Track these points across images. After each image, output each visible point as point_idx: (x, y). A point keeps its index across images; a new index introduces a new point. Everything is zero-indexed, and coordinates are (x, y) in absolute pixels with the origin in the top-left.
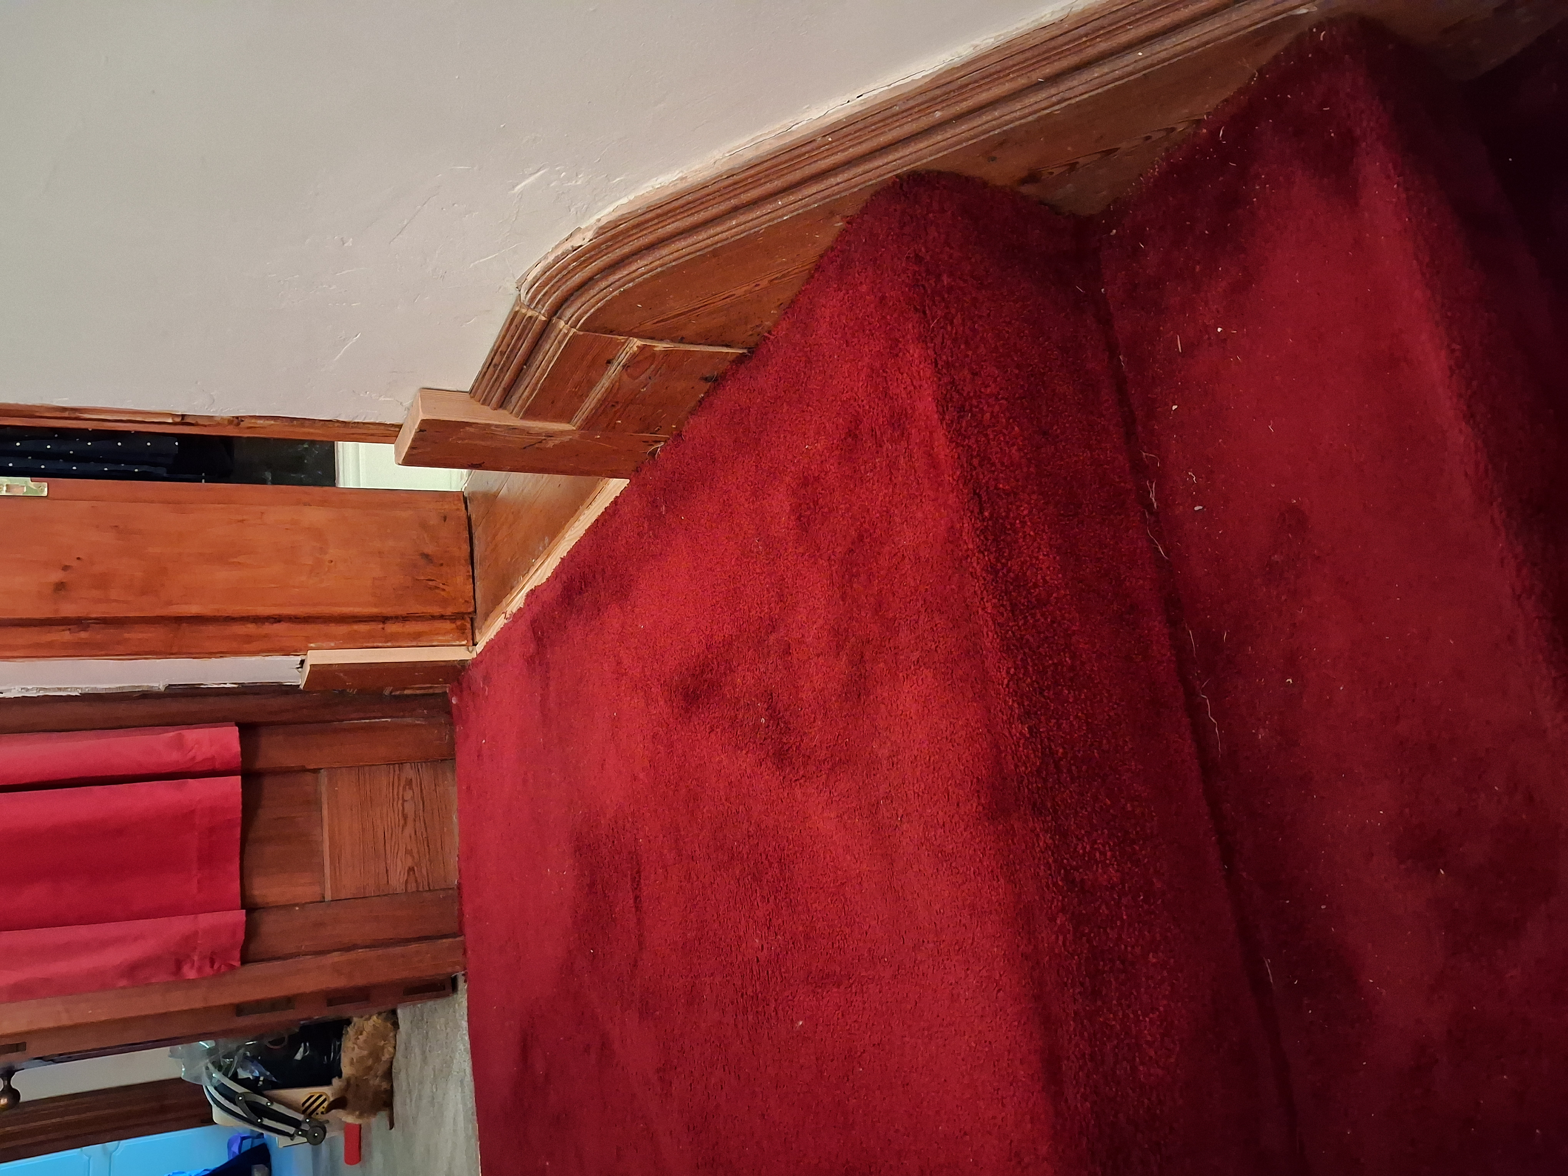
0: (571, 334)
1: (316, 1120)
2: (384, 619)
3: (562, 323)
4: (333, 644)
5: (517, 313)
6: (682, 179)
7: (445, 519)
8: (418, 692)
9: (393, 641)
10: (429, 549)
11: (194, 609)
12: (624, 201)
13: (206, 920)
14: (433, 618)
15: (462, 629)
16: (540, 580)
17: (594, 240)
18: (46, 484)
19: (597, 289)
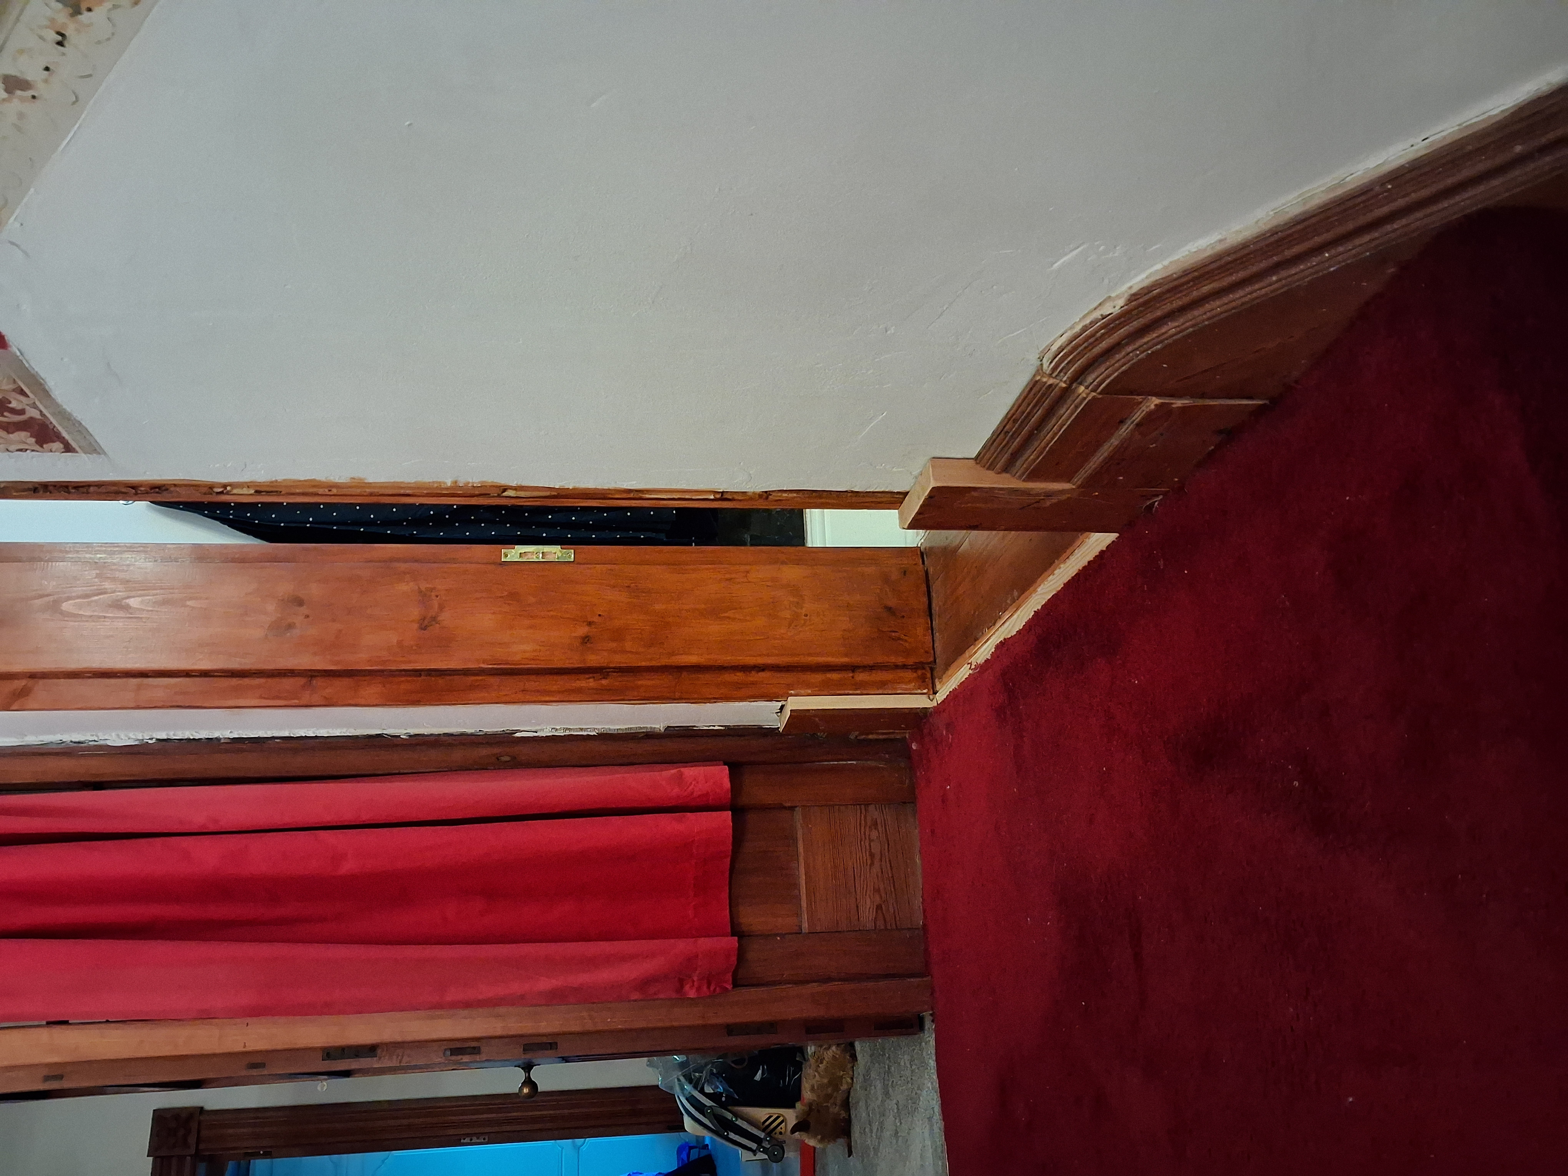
0: (1089, 398)
1: (776, 1140)
2: (853, 668)
3: (1082, 388)
4: (810, 691)
5: (1037, 382)
6: (1220, 241)
7: (905, 573)
8: (881, 737)
9: (861, 689)
10: (892, 602)
11: (693, 659)
12: (1157, 267)
13: (705, 944)
14: (897, 667)
15: (923, 679)
16: (1010, 632)
17: (1126, 307)
18: (573, 551)
19: (1123, 353)
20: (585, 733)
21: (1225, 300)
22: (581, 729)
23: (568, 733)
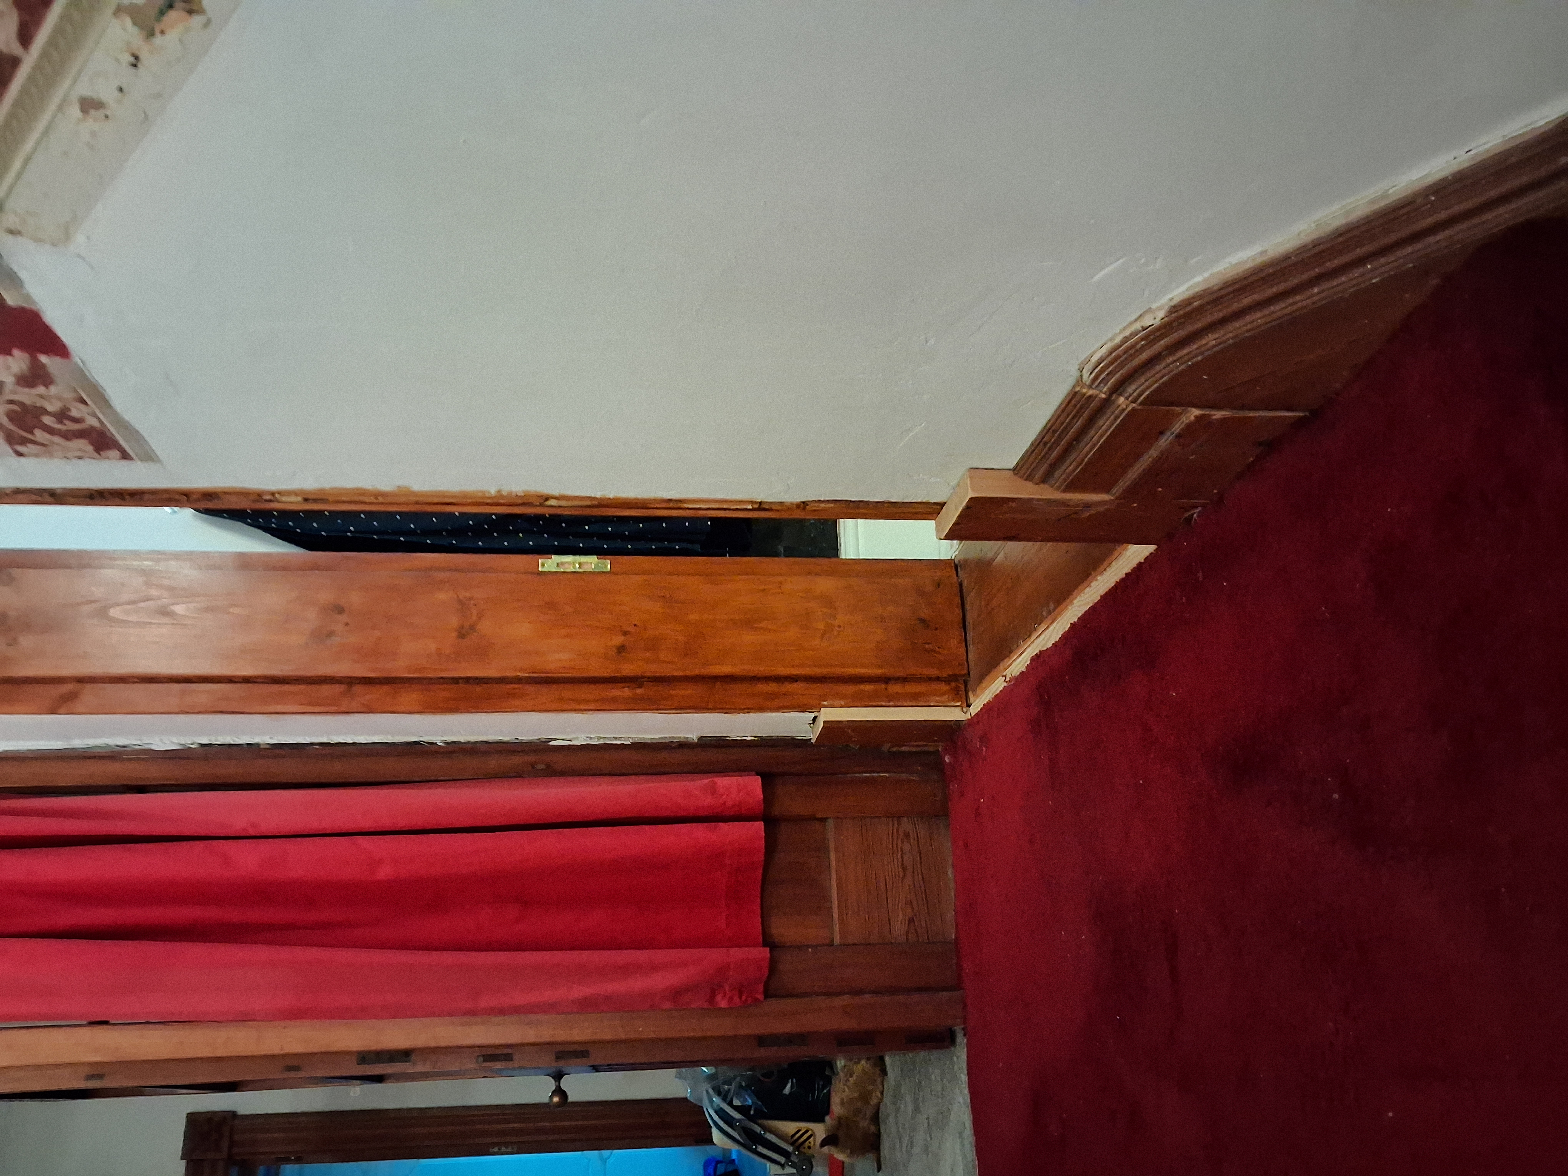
0: (1129, 409)
1: (805, 1153)
2: (886, 680)
3: (1122, 399)
4: (843, 703)
5: (1076, 393)
6: (1262, 253)
7: (939, 585)
8: (914, 749)
9: (895, 701)
10: (926, 614)
11: (726, 669)
12: (1198, 279)
14: (930, 679)
15: (956, 691)
16: (1044, 645)
17: (1166, 319)
18: (609, 561)
19: (1163, 364)
20: (619, 742)
21: (1266, 311)
22: (615, 738)
23: (602, 742)
